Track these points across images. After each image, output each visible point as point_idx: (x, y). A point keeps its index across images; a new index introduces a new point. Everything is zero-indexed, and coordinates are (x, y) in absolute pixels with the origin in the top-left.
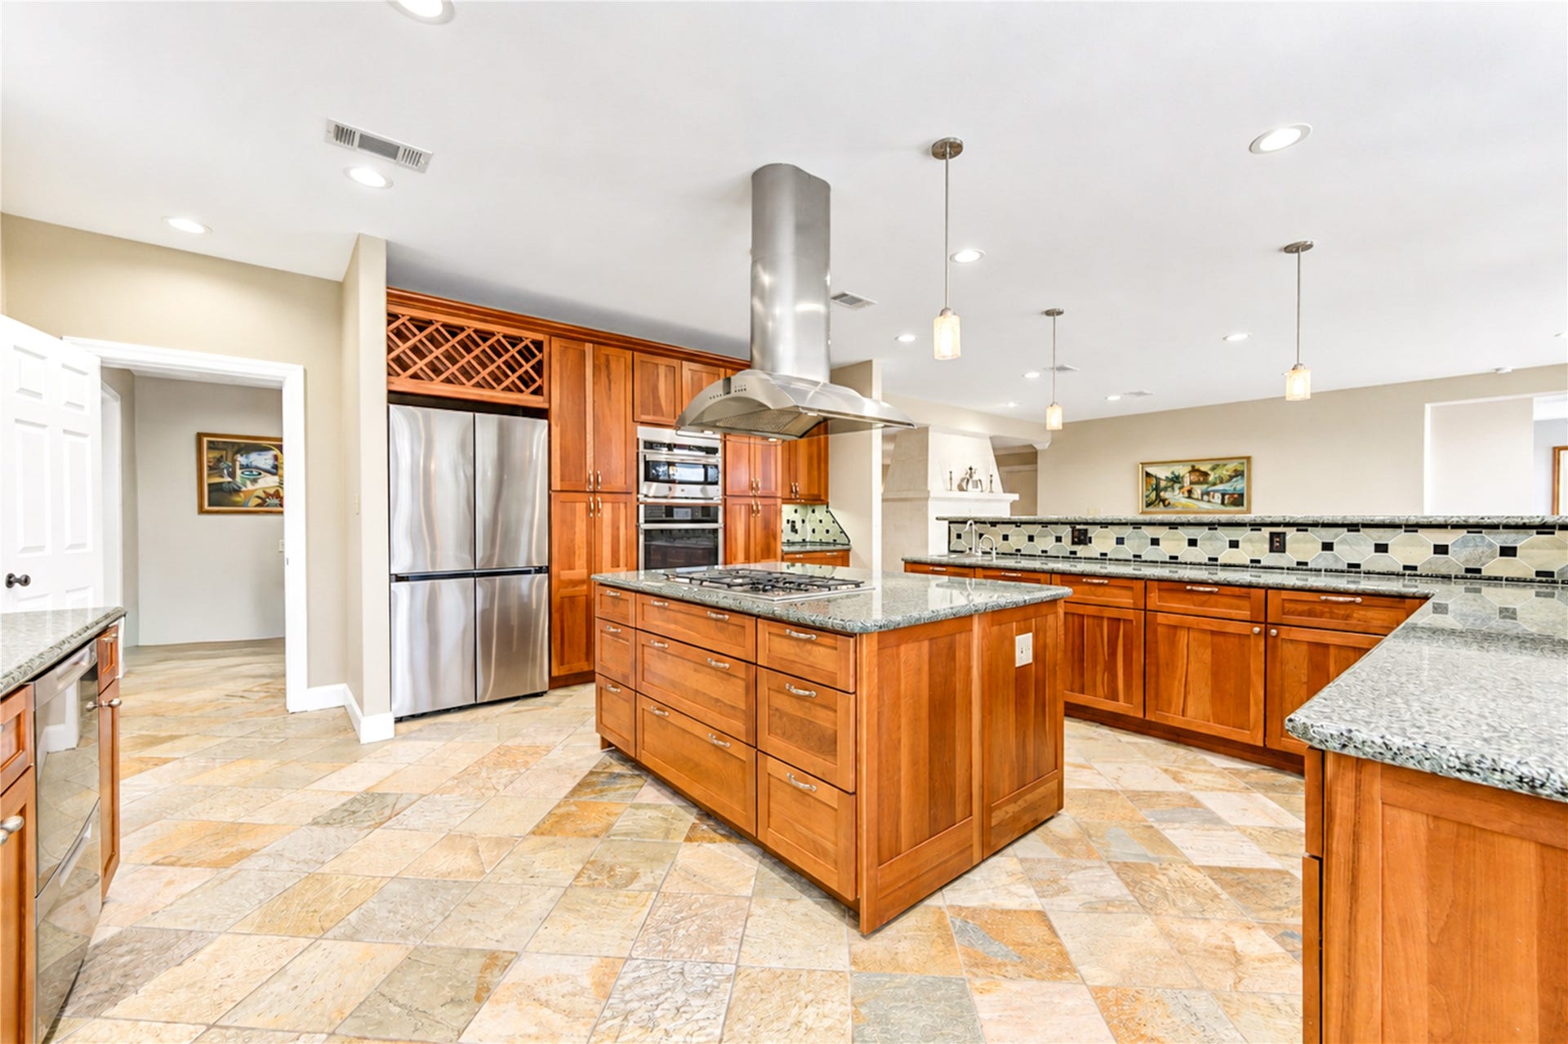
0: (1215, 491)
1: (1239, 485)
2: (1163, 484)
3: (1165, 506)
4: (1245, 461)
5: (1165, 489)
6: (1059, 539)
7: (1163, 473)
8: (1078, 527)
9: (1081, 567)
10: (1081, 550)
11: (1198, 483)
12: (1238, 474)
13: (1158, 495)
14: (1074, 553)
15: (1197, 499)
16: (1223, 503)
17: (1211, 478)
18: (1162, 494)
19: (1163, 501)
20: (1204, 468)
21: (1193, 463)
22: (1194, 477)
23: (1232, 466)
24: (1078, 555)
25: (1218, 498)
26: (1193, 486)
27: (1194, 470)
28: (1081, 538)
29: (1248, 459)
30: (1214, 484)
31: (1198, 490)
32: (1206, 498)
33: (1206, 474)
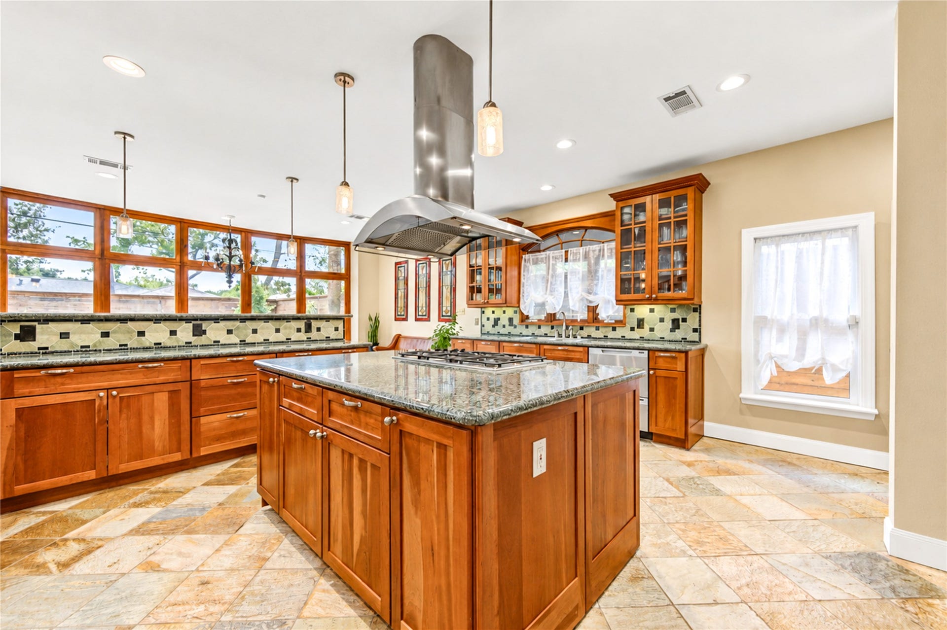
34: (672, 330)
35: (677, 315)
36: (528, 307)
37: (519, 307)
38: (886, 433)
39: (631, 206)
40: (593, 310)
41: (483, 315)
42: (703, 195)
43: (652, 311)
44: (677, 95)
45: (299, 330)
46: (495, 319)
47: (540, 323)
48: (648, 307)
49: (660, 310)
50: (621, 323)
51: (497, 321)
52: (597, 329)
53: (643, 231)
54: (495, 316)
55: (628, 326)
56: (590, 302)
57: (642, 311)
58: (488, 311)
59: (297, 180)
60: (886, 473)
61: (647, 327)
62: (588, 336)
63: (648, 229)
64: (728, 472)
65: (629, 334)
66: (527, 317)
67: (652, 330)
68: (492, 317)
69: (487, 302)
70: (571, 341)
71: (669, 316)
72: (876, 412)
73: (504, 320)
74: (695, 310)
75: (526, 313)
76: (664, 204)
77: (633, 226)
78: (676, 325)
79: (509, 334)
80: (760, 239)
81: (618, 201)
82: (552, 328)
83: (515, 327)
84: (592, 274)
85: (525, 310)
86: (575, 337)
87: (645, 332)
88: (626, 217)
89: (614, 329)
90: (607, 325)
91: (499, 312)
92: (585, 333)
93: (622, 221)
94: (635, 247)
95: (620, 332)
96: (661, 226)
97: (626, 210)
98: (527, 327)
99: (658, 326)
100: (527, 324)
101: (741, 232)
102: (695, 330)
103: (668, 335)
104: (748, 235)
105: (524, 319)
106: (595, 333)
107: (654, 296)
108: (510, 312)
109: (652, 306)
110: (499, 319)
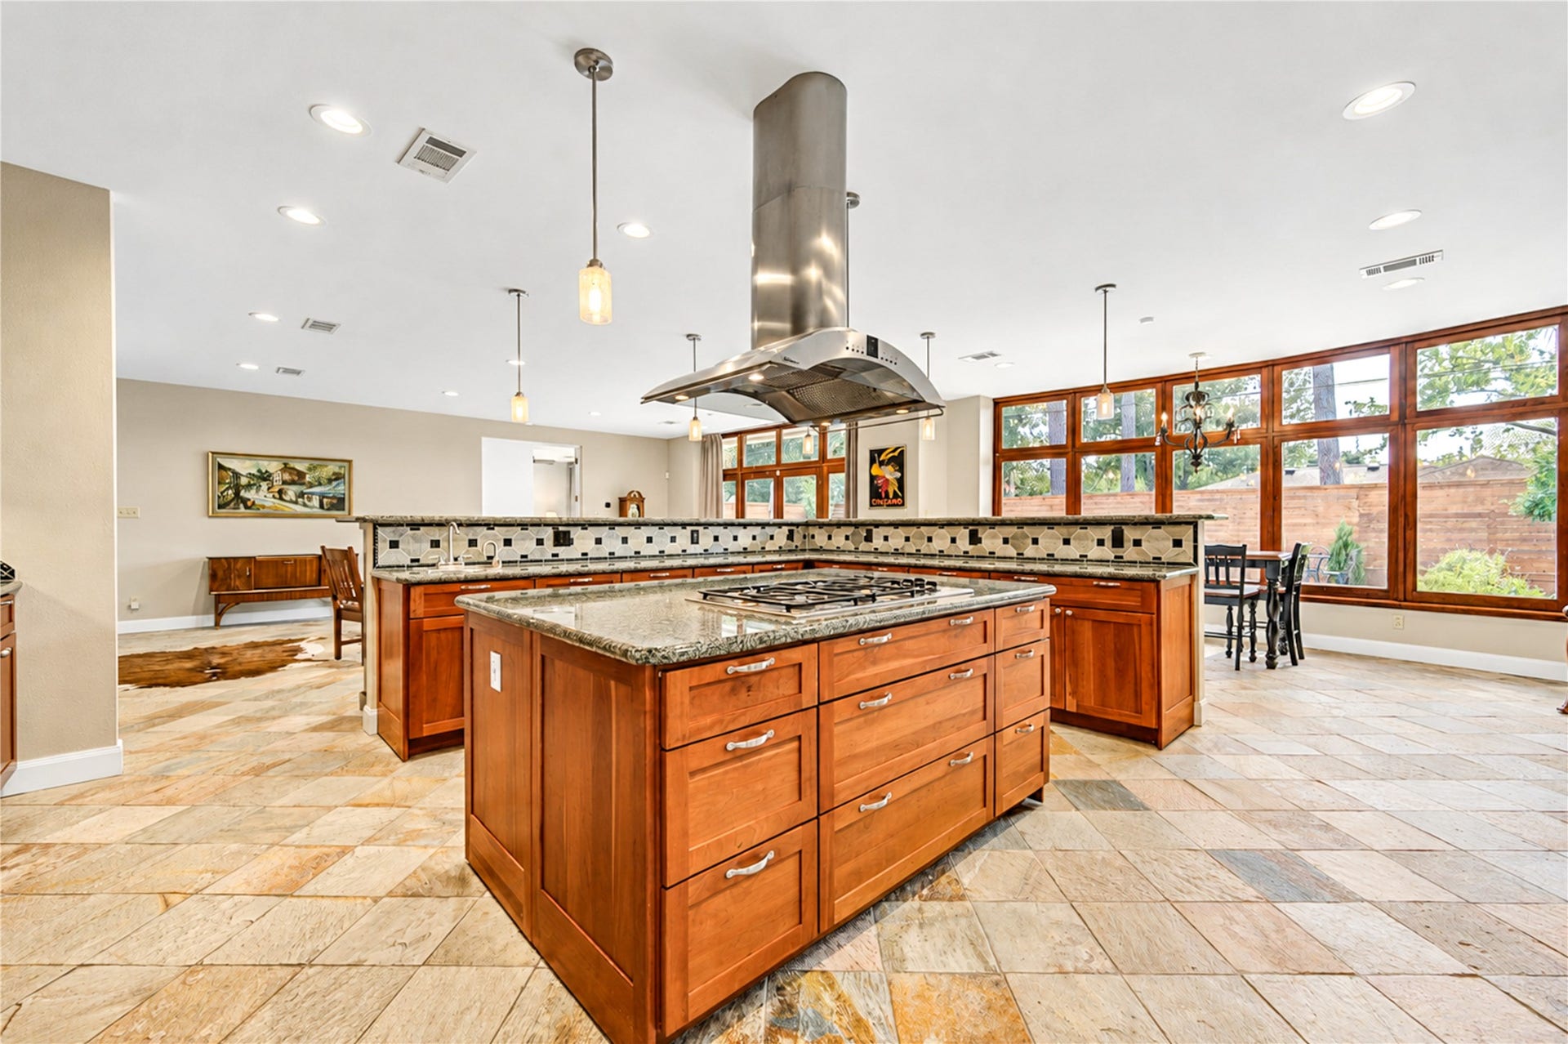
0: (313, 494)
1: (341, 489)
2: (244, 481)
3: (246, 507)
4: (346, 464)
5: (249, 486)
6: (540, 542)
7: (244, 468)
8: (561, 529)
9: (564, 568)
10: (563, 552)
11: (293, 483)
12: (338, 477)
13: (237, 494)
14: (557, 555)
15: (291, 502)
16: (322, 506)
17: (308, 478)
18: (243, 493)
19: (244, 501)
20: (301, 466)
21: (285, 461)
22: (287, 477)
23: (332, 468)
24: (560, 557)
25: (316, 502)
26: (285, 487)
27: (286, 468)
28: (562, 539)
29: (350, 462)
30: (311, 485)
31: (291, 492)
32: (300, 500)
33: (301, 475)
45: (1101, 543)
59: (1113, 286)
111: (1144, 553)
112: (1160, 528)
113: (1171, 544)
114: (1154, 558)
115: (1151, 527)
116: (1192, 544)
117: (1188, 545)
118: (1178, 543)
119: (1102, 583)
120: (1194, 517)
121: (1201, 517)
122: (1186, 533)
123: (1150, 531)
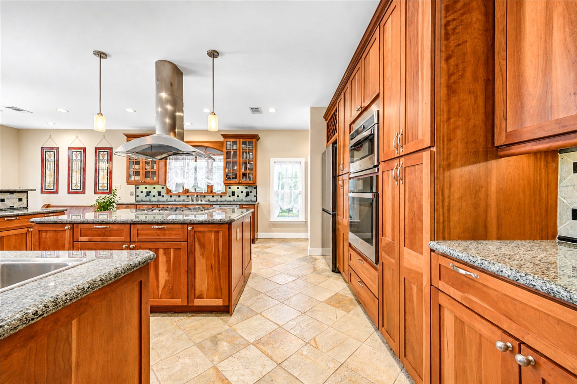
34: (246, 196)
35: (248, 190)
36: (171, 186)
37: (166, 185)
38: (307, 227)
39: (231, 141)
40: (210, 187)
41: (137, 189)
42: (258, 142)
43: (238, 188)
44: (256, 109)
46: (147, 192)
47: (179, 195)
48: (236, 187)
49: (242, 188)
50: (225, 194)
51: (148, 194)
52: (213, 196)
53: (235, 153)
54: (147, 190)
55: (228, 195)
56: (209, 183)
57: (234, 188)
58: (142, 188)
60: (308, 239)
61: (236, 195)
62: (208, 200)
63: (238, 153)
64: (269, 247)
65: (228, 199)
66: (170, 191)
67: (238, 196)
68: (145, 191)
69: (144, 182)
70: (199, 202)
71: (245, 191)
72: (305, 221)
73: (154, 192)
74: (255, 188)
75: (170, 188)
76: (244, 143)
77: (231, 151)
78: (247, 194)
79: (158, 201)
80: (276, 162)
81: (224, 138)
82: (188, 196)
83: (163, 196)
84: (210, 171)
85: (170, 186)
86: (201, 201)
87: (235, 198)
88: (228, 146)
89: (221, 197)
90: (218, 195)
91: (150, 188)
92: (206, 198)
93: (226, 147)
94: (232, 160)
95: (223, 199)
96: (243, 153)
97: (228, 143)
98: (171, 196)
99: (240, 195)
100: (171, 195)
101: (270, 159)
102: (255, 196)
103: (245, 199)
104: (272, 160)
105: (169, 191)
106: (211, 199)
107: (240, 182)
108: (159, 188)
109: (238, 186)
110: (150, 192)
111: (6, 204)
112: (13, 194)
113: (18, 200)
114: (10, 207)
115: (9, 193)
116: (26, 200)
117: (24, 200)
118: (20, 200)
119: (10, 219)
120: (27, 190)
121: (29, 190)
122: (23, 196)
123: (8, 195)
